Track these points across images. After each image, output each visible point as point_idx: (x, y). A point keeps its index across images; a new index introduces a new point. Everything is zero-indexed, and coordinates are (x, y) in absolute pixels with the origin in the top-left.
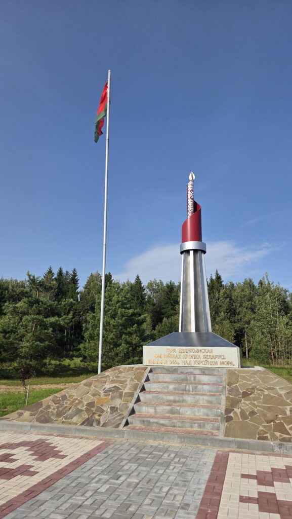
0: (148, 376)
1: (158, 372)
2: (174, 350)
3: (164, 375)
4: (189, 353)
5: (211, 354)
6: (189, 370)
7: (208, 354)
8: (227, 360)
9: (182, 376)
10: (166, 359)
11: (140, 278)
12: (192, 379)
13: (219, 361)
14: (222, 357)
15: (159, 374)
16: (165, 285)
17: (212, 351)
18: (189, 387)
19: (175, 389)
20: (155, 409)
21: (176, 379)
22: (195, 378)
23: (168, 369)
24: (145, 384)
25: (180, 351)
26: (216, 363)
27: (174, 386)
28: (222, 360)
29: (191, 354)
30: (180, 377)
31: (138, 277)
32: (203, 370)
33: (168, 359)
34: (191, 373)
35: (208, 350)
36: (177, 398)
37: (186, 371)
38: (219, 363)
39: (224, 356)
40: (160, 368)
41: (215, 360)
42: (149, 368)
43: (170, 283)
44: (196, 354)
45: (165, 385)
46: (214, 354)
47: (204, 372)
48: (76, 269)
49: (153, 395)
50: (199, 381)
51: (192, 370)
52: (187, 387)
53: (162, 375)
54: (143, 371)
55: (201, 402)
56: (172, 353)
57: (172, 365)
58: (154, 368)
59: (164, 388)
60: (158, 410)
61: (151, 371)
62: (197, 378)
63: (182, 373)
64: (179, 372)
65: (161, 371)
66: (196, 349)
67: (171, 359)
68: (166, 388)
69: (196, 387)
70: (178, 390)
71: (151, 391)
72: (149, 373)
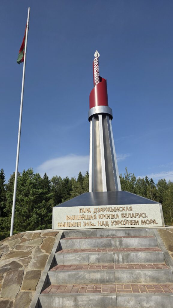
0: (60, 243)
1: (71, 237)
2: (89, 210)
3: (81, 240)
4: (105, 213)
5: (131, 212)
6: (110, 233)
7: (128, 212)
8: (149, 218)
9: (104, 241)
10: (79, 221)
11: (47, 175)
12: (118, 243)
13: (140, 219)
14: (144, 215)
15: (74, 240)
16: (63, 179)
17: (131, 209)
18: (118, 256)
19: (98, 260)
20: (75, 300)
21: (97, 244)
22: (121, 242)
23: (85, 232)
24: (56, 255)
25: (96, 211)
26: (137, 222)
27: (97, 256)
28: (143, 219)
29: (108, 213)
30: (101, 242)
31: (46, 174)
32: (127, 232)
33: (82, 221)
34: (113, 236)
35: (127, 208)
36: (106, 276)
37: (106, 234)
38: (140, 222)
39: (145, 214)
40: (73, 232)
41: (136, 219)
42: (61, 233)
43: (67, 178)
44: (113, 213)
45: (84, 255)
46: (134, 212)
47: (128, 234)
48: (3, 169)
49: (70, 273)
50: (127, 246)
51: (114, 232)
52: (116, 257)
53: (78, 240)
54: (53, 237)
55: (143, 280)
56: (87, 214)
57: (87, 227)
58: (66, 232)
59: (84, 259)
60: (80, 303)
61: (63, 237)
62: (123, 242)
63: (102, 236)
64: (98, 235)
65: (76, 234)
66: (113, 208)
67: (85, 221)
68: (86, 260)
69: (129, 255)
70: (103, 261)
71: (66, 264)
72: (61, 239)
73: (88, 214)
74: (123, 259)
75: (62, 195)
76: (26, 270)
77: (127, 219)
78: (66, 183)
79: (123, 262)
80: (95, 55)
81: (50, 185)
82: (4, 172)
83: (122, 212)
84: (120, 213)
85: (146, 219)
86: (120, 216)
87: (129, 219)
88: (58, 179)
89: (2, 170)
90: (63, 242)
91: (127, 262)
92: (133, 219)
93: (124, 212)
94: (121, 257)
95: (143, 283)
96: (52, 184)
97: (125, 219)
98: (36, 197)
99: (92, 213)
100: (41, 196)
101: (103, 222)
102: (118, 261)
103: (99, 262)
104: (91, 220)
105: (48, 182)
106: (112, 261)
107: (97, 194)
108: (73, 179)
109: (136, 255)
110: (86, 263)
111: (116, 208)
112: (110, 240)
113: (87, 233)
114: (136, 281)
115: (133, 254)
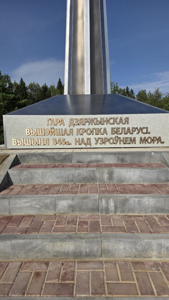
2: (61, 122)
6: (93, 158)
9: (84, 172)
10: (46, 137)
13: (138, 136)
14: (145, 131)
16: (41, 86)
17: (127, 120)
18: (107, 203)
19: (72, 208)
21: (71, 177)
22: (111, 174)
23: (53, 157)
25: (72, 123)
26: (133, 141)
29: (92, 127)
31: (22, 79)
37: (87, 159)
41: (132, 136)
43: (45, 85)
50: (121, 180)
52: (103, 203)
55: (155, 253)
56: (58, 127)
57: (58, 146)
62: (115, 175)
65: (38, 160)
66: (99, 119)
67: (55, 137)
68: (51, 207)
69: (126, 200)
71: (14, 214)
72: (10, 168)
73: (60, 127)
74: (116, 207)
77: (119, 136)
78: (45, 91)
79: (116, 212)
81: (28, 92)
83: (113, 126)
84: (109, 127)
85: (147, 136)
86: (109, 131)
87: (122, 136)
88: (35, 86)
90: (13, 173)
91: (123, 211)
92: (129, 135)
93: (116, 126)
94: (112, 204)
95: (154, 259)
97: (116, 135)
98: (7, 103)
99: (66, 127)
100: (13, 101)
101: (83, 140)
102: (107, 210)
103: (73, 211)
104: (66, 137)
105: (25, 88)
106: (96, 209)
107: (75, 97)
110: (51, 213)
111: (104, 118)
112: (94, 171)
113: (56, 157)
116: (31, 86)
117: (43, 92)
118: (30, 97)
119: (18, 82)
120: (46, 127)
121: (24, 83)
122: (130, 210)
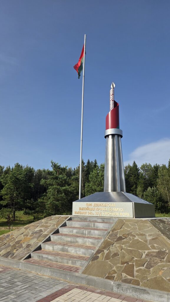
0: (65, 222)
3: (75, 222)
4: (100, 207)
6: (94, 219)
10: (85, 211)
11: (136, 163)
12: (93, 225)
15: (73, 222)
16: (153, 166)
19: (77, 232)
21: (83, 225)
23: (81, 218)
24: (60, 228)
25: (95, 205)
29: (102, 207)
30: (85, 224)
31: (134, 162)
32: (103, 219)
33: (87, 211)
34: (94, 221)
37: (92, 220)
40: (76, 217)
43: (156, 165)
44: (105, 207)
45: (71, 229)
47: (104, 221)
49: (59, 237)
50: (97, 227)
51: (96, 219)
52: (85, 232)
54: (64, 219)
55: (87, 243)
56: (90, 207)
57: (89, 215)
58: (73, 218)
62: (95, 225)
63: (90, 221)
64: (88, 220)
65: (77, 219)
66: (104, 204)
67: (89, 211)
68: (72, 232)
69: (90, 231)
70: (79, 234)
71: (63, 233)
72: (67, 221)
74: (88, 234)
75: (153, 183)
76: (43, 234)
78: (156, 171)
80: (112, 87)
81: (140, 173)
82: (97, 162)
84: (108, 208)
85: (123, 212)
87: (113, 212)
88: (147, 166)
89: (95, 160)
90: (67, 222)
91: (90, 235)
92: (116, 212)
94: (87, 232)
95: (87, 245)
96: (141, 171)
97: (111, 211)
99: (93, 207)
101: (98, 213)
102: (85, 234)
103: (77, 234)
104: (92, 211)
105: (137, 170)
106: (83, 234)
108: (164, 166)
109: (94, 232)
110: (72, 234)
111: (106, 204)
112: (89, 223)
114: (84, 244)
115: (92, 231)
116: (143, 167)
117: (155, 171)
118: (141, 177)
119: (132, 165)
120: (85, 207)
121: (136, 165)
122: (92, 235)
